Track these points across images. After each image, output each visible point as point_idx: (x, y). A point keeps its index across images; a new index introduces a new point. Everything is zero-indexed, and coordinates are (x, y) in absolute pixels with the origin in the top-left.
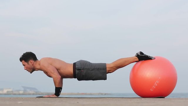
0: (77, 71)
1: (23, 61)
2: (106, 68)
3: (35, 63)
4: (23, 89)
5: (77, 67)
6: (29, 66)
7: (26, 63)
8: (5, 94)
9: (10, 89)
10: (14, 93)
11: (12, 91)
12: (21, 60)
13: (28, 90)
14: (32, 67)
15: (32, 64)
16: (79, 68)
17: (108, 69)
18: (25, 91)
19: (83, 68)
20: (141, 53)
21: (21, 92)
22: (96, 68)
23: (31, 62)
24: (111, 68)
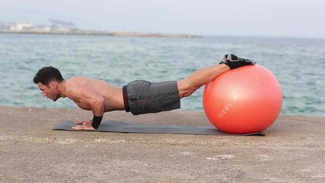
0: (130, 103)
1: (40, 84)
2: (178, 91)
3: (60, 85)
4: (50, 24)
5: (129, 95)
6: (49, 91)
7: (44, 87)
8: (19, 33)
9: (28, 23)
10: (35, 30)
11: (32, 27)
12: (36, 80)
13: (59, 25)
14: (56, 92)
15: (55, 87)
16: (134, 97)
17: (181, 93)
18: (53, 26)
19: (140, 97)
20: (234, 57)
21: (47, 29)
22: (161, 94)
23: (53, 84)
24: (186, 89)
